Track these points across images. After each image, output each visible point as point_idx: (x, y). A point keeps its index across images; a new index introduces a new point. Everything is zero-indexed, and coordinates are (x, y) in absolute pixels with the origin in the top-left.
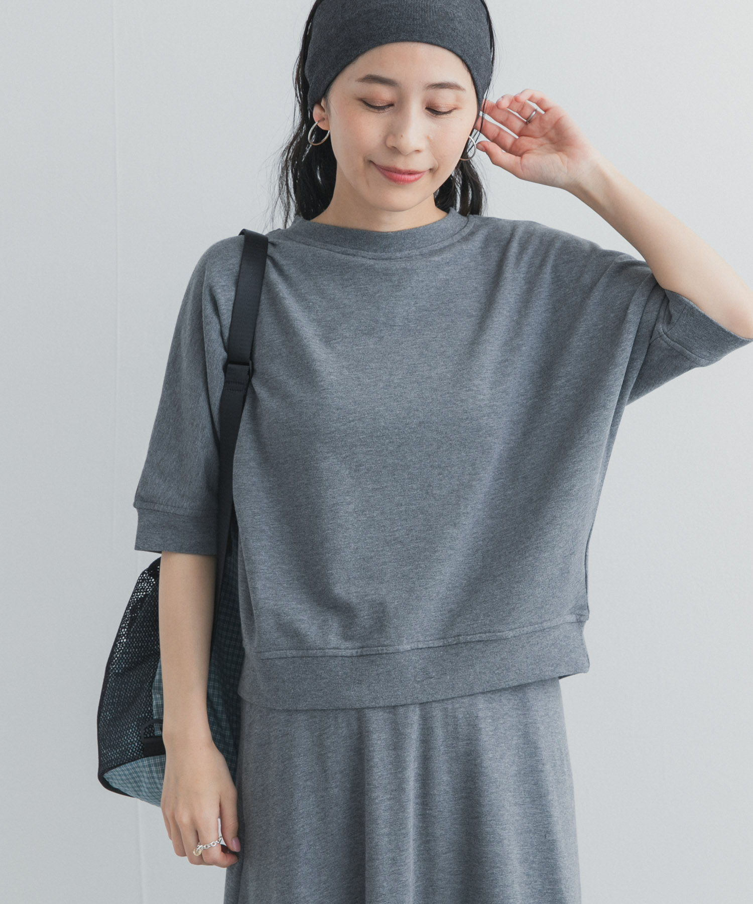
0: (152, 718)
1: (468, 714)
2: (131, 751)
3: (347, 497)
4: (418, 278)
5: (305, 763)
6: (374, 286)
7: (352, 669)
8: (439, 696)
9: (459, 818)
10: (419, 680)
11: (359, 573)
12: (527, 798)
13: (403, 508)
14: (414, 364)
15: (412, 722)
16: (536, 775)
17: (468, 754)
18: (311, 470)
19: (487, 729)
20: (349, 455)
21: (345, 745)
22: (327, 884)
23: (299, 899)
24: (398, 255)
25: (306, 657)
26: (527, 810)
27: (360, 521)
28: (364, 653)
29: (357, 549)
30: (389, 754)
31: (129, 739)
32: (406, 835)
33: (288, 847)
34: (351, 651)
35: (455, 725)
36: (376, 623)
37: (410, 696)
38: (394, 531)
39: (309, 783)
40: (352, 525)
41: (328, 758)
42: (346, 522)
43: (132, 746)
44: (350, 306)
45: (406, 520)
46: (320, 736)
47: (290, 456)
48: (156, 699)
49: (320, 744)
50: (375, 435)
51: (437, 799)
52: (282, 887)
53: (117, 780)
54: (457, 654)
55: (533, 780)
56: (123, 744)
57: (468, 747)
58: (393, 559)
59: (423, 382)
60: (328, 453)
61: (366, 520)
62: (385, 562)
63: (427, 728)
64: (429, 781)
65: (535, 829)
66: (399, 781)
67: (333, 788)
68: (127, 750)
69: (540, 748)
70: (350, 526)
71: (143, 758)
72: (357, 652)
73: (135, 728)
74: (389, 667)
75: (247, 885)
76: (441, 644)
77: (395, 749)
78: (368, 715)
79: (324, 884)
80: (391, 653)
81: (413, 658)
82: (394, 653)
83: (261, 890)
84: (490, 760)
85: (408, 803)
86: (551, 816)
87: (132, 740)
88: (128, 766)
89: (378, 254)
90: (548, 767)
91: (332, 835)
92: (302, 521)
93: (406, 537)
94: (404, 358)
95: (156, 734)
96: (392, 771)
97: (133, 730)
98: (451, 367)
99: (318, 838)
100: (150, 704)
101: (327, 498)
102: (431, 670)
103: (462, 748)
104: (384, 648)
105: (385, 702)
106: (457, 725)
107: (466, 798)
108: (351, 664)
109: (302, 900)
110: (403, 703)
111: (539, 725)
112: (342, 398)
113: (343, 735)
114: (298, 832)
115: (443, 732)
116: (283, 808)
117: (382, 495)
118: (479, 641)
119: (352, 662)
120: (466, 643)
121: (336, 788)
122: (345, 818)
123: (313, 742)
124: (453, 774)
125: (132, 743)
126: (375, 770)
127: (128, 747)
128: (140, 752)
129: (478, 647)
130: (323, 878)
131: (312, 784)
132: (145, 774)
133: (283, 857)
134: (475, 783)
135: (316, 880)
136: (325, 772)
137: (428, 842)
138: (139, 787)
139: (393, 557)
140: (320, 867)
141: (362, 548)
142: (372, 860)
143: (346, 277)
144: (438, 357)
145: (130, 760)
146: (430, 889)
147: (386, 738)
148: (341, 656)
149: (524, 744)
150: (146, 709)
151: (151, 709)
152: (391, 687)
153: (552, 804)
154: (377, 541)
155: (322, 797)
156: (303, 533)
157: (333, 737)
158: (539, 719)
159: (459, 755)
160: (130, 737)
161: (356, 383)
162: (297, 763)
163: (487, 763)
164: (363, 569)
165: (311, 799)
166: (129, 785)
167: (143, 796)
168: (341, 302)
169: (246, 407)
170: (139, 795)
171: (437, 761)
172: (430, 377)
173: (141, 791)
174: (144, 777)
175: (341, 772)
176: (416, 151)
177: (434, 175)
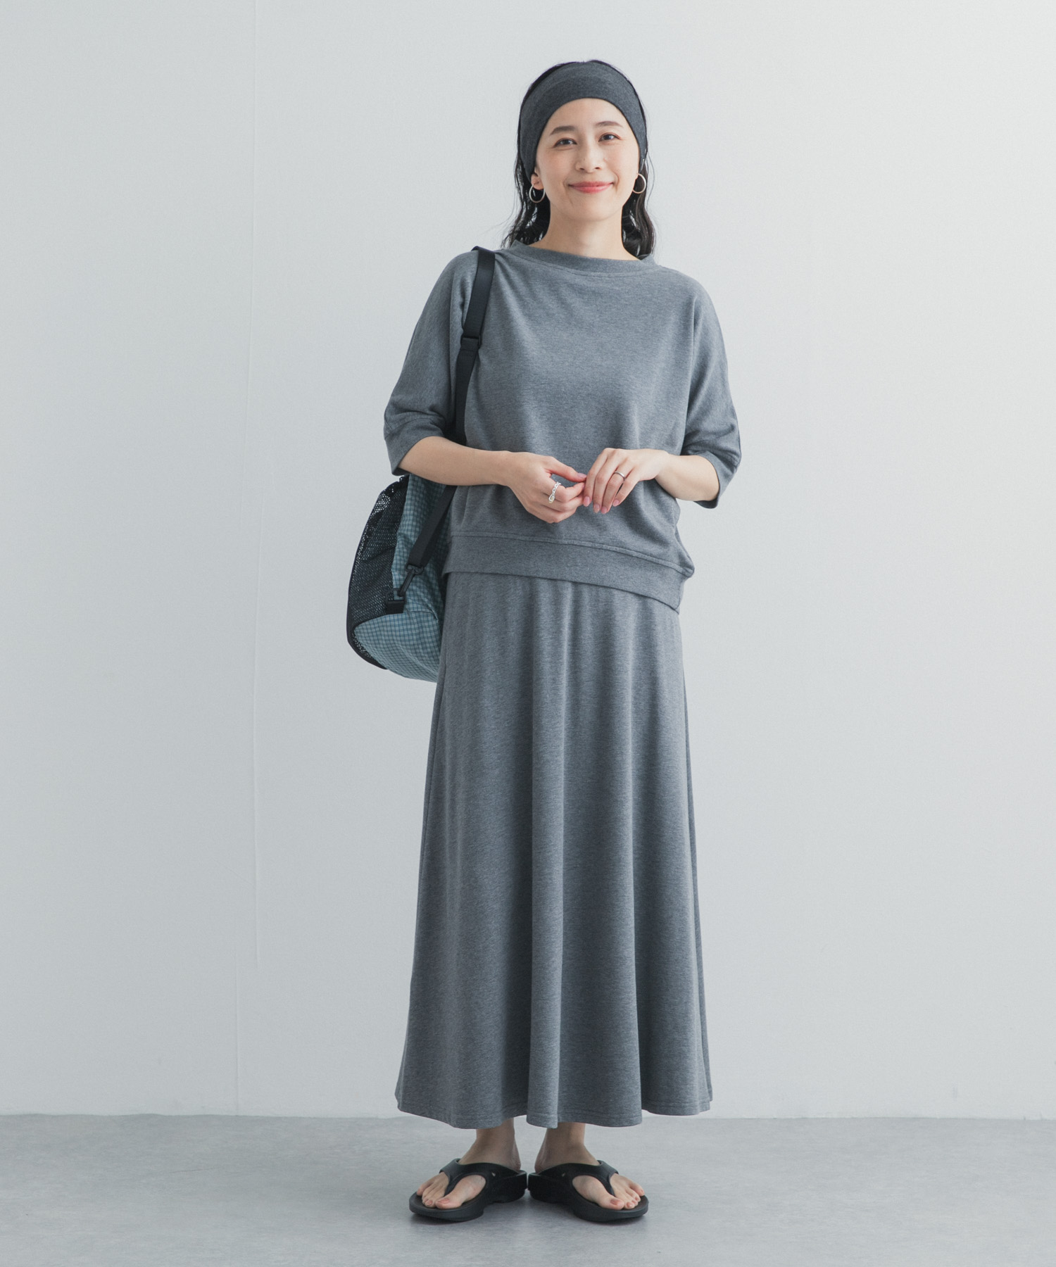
0: (392, 588)
2: (377, 610)
7: (524, 549)
8: (587, 581)
13: (567, 450)
15: (567, 591)
17: (606, 611)
21: (520, 602)
22: (503, 700)
24: (593, 274)
25: (495, 537)
28: (535, 540)
30: (551, 607)
31: (376, 601)
32: (562, 664)
34: (525, 538)
39: (494, 628)
41: (508, 611)
43: (378, 607)
45: (568, 458)
46: (503, 595)
48: (395, 575)
49: (503, 601)
50: (557, 396)
51: (583, 642)
54: (598, 556)
56: (372, 604)
64: (578, 629)
66: (558, 626)
67: (510, 632)
68: (375, 609)
71: (386, 615)
72: (530, 539)
73: (380, 594)
74: (551, 552)
76: (590, 545)
77: (555, 604)
78: (536, 582)
79: (501, 700)
82: (554, 543)
84: (621, 616)
85: (564, 642)
86: (656, 661)
87: (378, 602)
88: (375, 620)
89: (578, 271)
95: (395, 599)
96: (553, 619)
100: (391, 578)
102: (578, 561)
104: (549, 539)
105: (544, 575)
107: (604, 642)
108: (524, 545)
112: (539, 367)
113: (520, 594)
114: (484, 662)
118: (614, 551)
120: (606, 550)
122: (518, 653)
123: (498, 600)
125: (378, 604)
126: (542, 618)
127: (375, 607)
128: (384, 611)
129: (612, 555)
131: (496, 629)
132: (385, 628)
134: (610, 632)
137: (576, 672)
142: (539, 679)
145: (377, 616)
146: (576, 707)
148: (519, 540)
150: (388, 582)
151: (391, 582)
152: (549, 565)
155: (503, 638)
157: (513, 596)
161: (550, 359)
162: (486, 615)
163: (618, 618)
165: (495, 640)
169: (474, 371)
171: (584, 616)
174: (384, 630)
175: (517, 621)
176: (597, 168)
177: (616, 189)
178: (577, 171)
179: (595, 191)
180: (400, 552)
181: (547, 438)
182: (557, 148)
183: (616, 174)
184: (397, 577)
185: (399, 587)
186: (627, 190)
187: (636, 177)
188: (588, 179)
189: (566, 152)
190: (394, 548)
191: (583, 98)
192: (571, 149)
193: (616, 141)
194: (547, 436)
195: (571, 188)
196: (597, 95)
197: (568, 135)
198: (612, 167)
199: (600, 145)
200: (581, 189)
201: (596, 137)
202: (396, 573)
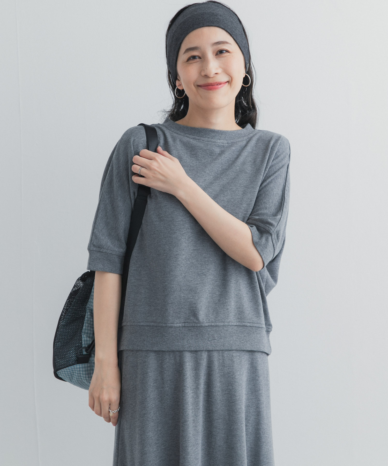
0: (82, 346)
1: (229, 355)
2: (71, 361)
3: (183, 252)
4: (225, 156)
5: (154, 375)
6: (205, 159)
7: (180, 333)
8: (217, 348)
9: (224, 403)
10: (210, 340)
11: (185, 288)
12: (249, 391)
14: (217, 194)
15: (204, 358)
16: (254, 382)
18: (168, 238)
19: (237, 361)
20: (186, 233)
21: (173, 368)
22: (161, 431)
23: (148, 438)
25: (158, 326)
26: (249, 397)
27: (187, 263)
28: (186, 326)
29: (185, 276)
30: (193, 372)
31: (71, 355)
33: (144, 414)
34: (179, 324)
35: (223, 360)
36: (192, 312)
37: (205, 347)
38: (202, 269)
40: (184, 265)
41: (165, 373)
42: (181, 263)
43: (72, 359)
44: (193, 167)
46: (162, 363)
47: (157, 231)
48: (84, 337)
49: (161, 367)
51: (214, 394)
52: (141, 433)
53: (63, 373)
55: (253, 384)
56: (68, 357)
57: (229, 370)
58: (201, 282)
59: (220, 202)
60: (176, 230)
61: (190, 263)
62: (198, 283)
63: (210, 361)
64: (211, 385)
65: (252, 406)
66: (197, 384)
67: (166, 387)
68: (70, 360)
69: (258, 369)
70: (183, 266)
71: (77, 364)
72: (182, 325)
73: (74, 350)
74: (197, 333)
75: (124, 431)
77: (195, 370)
78: (184, 354)
79: (160, 431)
80: (198, 327)
81: (209, 330)
82: (200, 327)
83: (132, 433)
85: (200, 394)
87: (72, 356)
88: (70, 367)
90: (261, 378)
91: (164, 409)
92: (160, 261)
93: (207, 272)
94: (213, 191)
95: (83, 354)
96: (194, 380)
97: (73, 351)
98: (234, 196)
99: (158, 410)
100: (81, 339)
101: (174, 251)
102: (215, 336)
103: (226, 370)
104: (196, 324)
105: (194, 349)
106: (224, 360)
108: (179, 330)
109: (150, 438)
110: (202, 350)
111: (258, 359)
113: (172, 363)
114: (150, 407)
115: (218, 363)
116: (142, 396)
117: (197, 252)
119: (179, 329)
121: (167, 387)
122: (171, 402)
123: (158, 365)
124: (222, 383)
125: (72, 357)
127: (70, 359)
128: (75, 362)
130: (160, 428)
131: (157, 385)
132: (76, 372)
133: (142, 419)
135: (156, 430)
136: (163, 380)
138: (72, 377)
139: (201, 281)
140: (158, 423)
141: (187, 276)
143: (193, 153)
144: (228, 191)
145: (70, 365)
147: (192, 365)
148: (175, 327)
149: (251, 367)
150: (79, 342)
151: (81, 342)
152: (197, 342)
153: (261, 395)
154: (194, 273)
155: (161, 391)
156: (160, 267)
157: (168, 364)
158: (258, 356)
159: (225, 374)
160: (71, 354)
162: (150, 375)
164: (188, 286)
165: (156, 392)
166: (68, 376)
167: (73, 381)
168: (189, 164)
170: (71, 381)
171: (215, 377)
172: (223, 200)
173: (73, 379)
174: (76, 373)
175: (170, 380)
176: (216, 74)
177: (231, 85)
178: (203, 76)
179: (216, 89)
180: (88, 320)
181: (192, 253)
182: (188, 62)
183: (230, 76)
184: (86, 339)
185: (86, 346)
186: (238, 85)
187: (244, 76)
188: (210, 81)
189: (195, 64)
190: (83, 317)
191: (203, 27)
192: (198, 62)
193: (228, 54)
194: (192, 252)
195: (199, 88)
196: (212, 24)
197: (195, 53)
198: (226, 72)
199: (216, 58)
200: (206, 88)
201: (213, 52)
202: (85, 336)
